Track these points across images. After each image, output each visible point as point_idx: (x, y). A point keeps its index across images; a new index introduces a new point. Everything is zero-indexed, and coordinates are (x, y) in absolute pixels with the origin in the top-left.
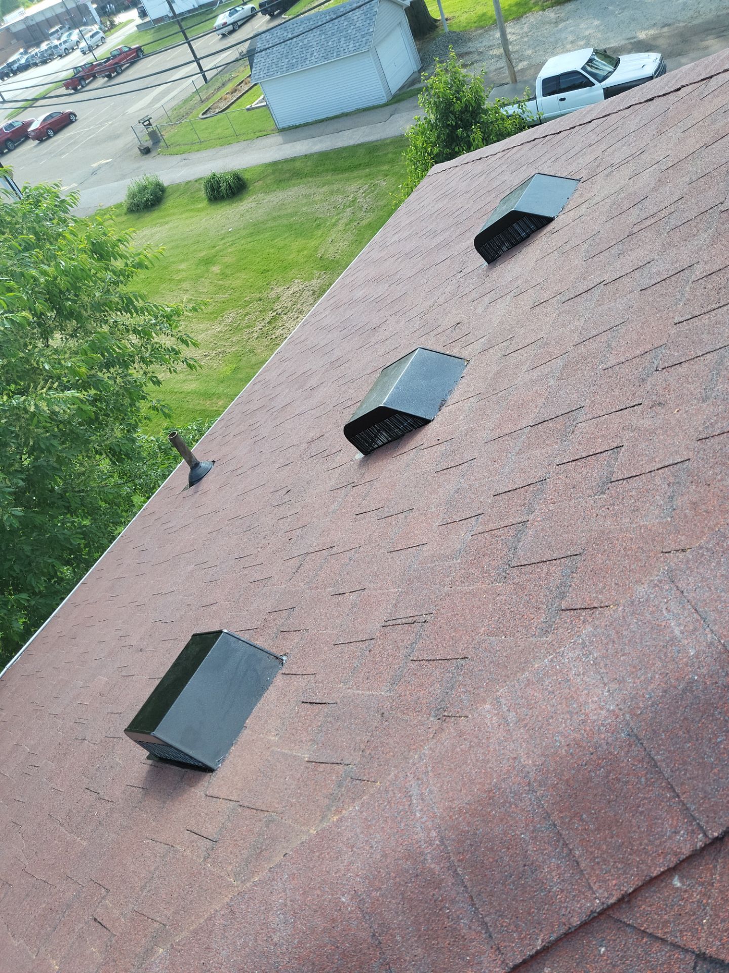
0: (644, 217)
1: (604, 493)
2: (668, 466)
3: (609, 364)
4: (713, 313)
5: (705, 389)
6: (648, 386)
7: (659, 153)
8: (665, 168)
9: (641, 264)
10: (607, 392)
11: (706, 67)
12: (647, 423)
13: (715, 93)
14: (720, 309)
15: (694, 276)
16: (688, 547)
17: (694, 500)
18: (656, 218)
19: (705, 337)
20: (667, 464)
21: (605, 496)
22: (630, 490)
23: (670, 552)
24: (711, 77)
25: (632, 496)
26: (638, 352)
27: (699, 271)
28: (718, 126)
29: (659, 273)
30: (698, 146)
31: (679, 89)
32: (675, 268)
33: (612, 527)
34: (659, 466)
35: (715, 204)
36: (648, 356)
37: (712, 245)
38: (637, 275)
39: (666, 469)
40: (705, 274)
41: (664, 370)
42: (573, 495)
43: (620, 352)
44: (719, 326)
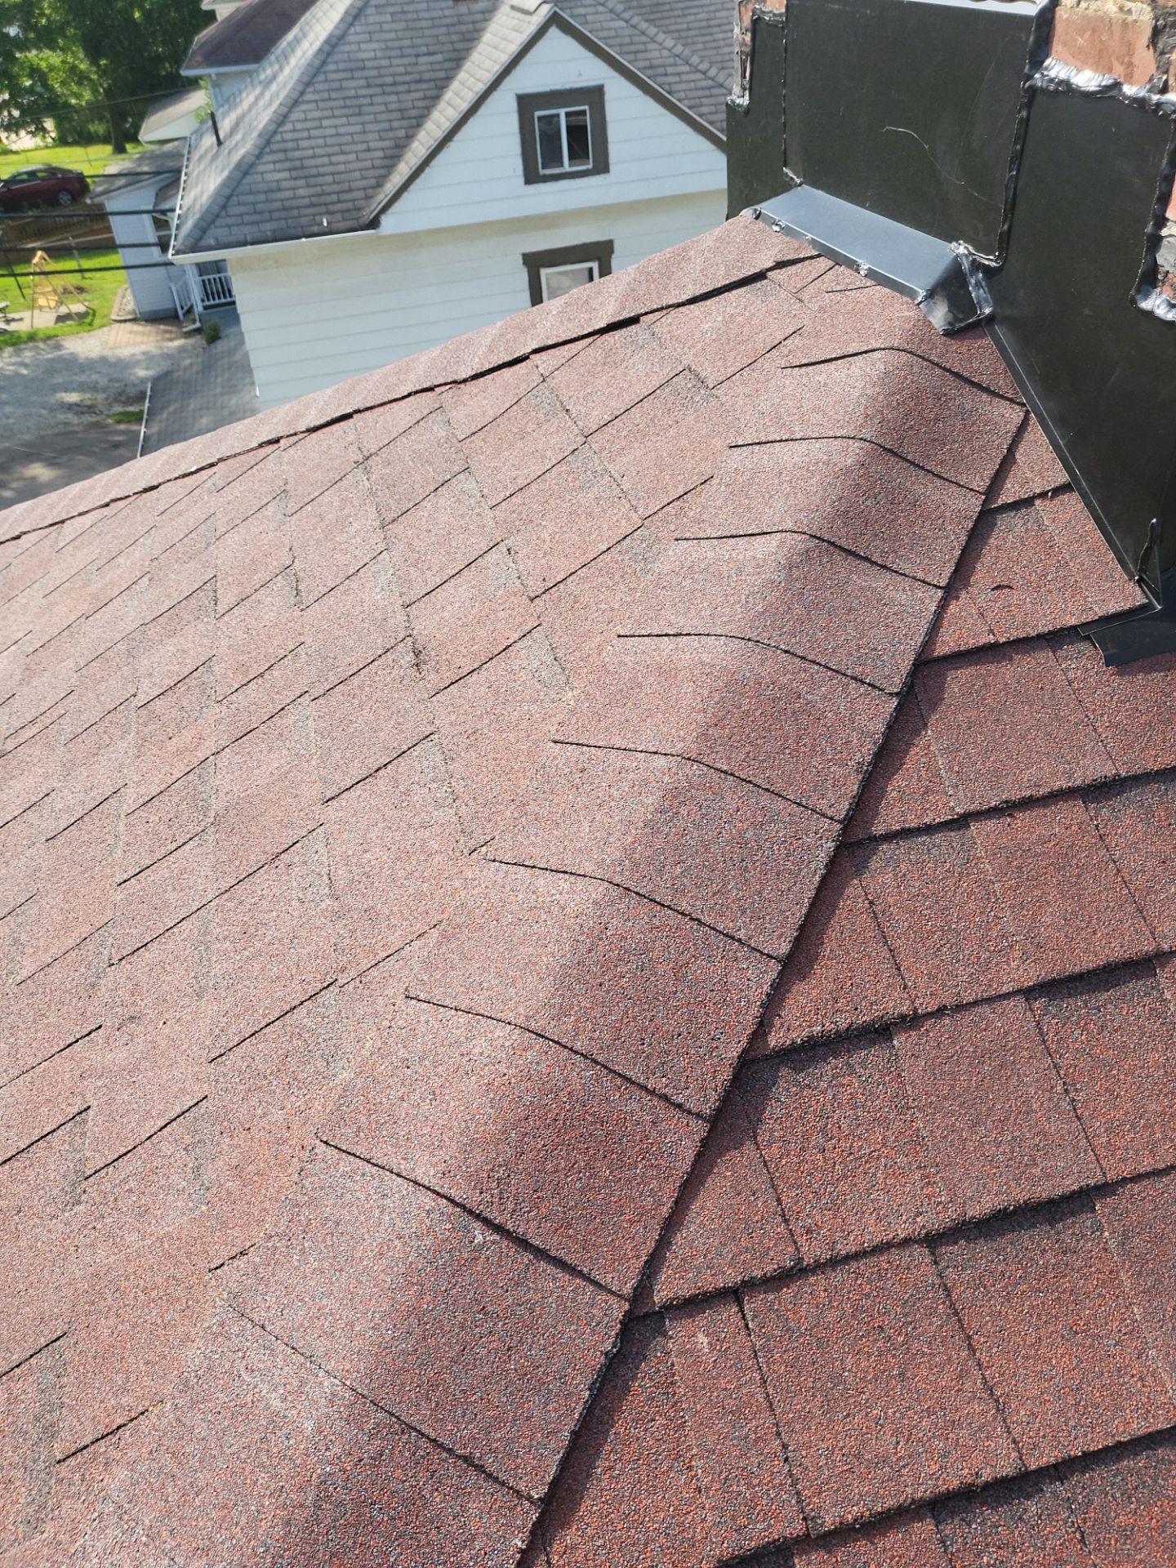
0: (18, 725)
1: (79, 1203)
2: (175, 1119)
3: (25, 973)
4: (171, 858)
5: (196, 977)
6: (104, 993)
7: (15, 628)
8: (31, 650)
9: (34, 799)
10: (35, 1022)
11: (51, 507)
12: (120, 1056)
13: (76, 543)
14: (179, 851)
15: (125, 807)
16: (249, 1244)
17: (234, 1162)
18: (39, 726)
19: (171, 896)
20: (173, 1115)
21: (81, 1208)
22: (125, 1181)
23: (222, 1265)
24: (63, 522)
25: (130, 1191)
26: (71, 943)
27: (131, 799)
28: (95, 587)
29: (68, 809)
30: (74, 618)
31: (18, 537)
32: (94, 798)
33: (112, 1259)
34: (161, 1123)
35: (125, 698)
36: (90, 946)
37: (138, 757)
38: (31, 816)
39: (174, 1123)
40: (141, 801)
41: (123, 962)
42: (20, 1227)
43: (38, 947)
44: (186, 876)
